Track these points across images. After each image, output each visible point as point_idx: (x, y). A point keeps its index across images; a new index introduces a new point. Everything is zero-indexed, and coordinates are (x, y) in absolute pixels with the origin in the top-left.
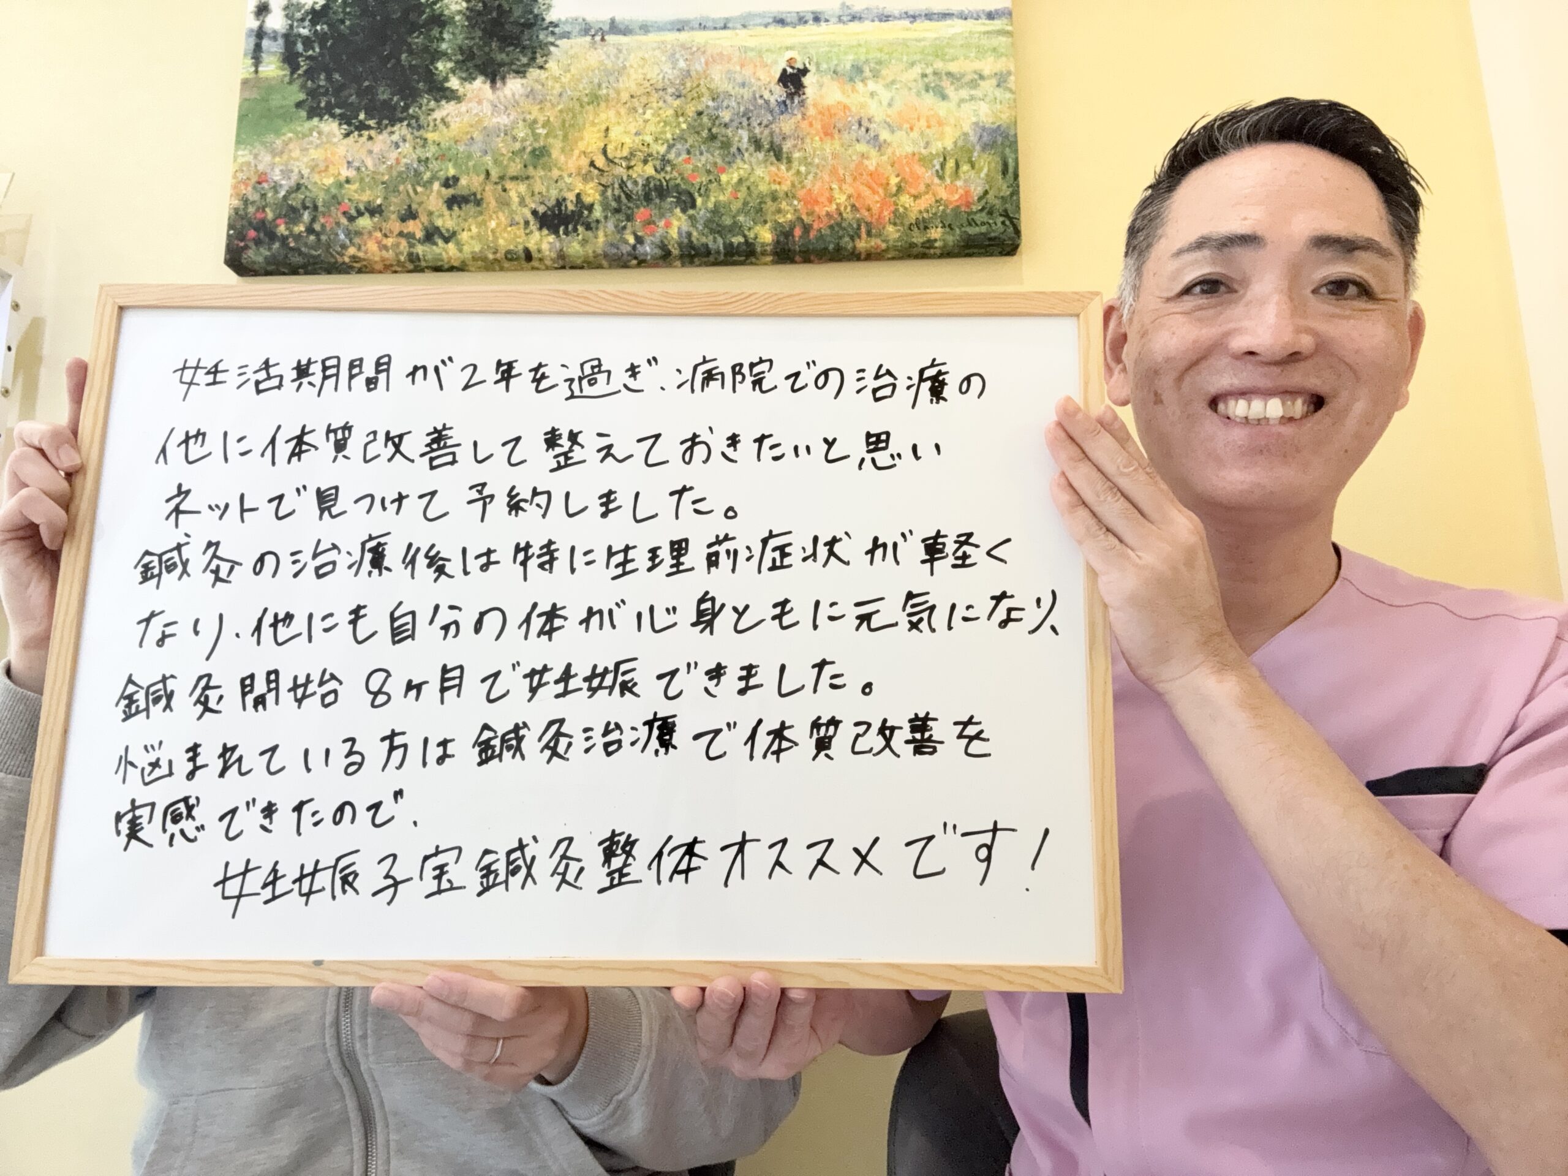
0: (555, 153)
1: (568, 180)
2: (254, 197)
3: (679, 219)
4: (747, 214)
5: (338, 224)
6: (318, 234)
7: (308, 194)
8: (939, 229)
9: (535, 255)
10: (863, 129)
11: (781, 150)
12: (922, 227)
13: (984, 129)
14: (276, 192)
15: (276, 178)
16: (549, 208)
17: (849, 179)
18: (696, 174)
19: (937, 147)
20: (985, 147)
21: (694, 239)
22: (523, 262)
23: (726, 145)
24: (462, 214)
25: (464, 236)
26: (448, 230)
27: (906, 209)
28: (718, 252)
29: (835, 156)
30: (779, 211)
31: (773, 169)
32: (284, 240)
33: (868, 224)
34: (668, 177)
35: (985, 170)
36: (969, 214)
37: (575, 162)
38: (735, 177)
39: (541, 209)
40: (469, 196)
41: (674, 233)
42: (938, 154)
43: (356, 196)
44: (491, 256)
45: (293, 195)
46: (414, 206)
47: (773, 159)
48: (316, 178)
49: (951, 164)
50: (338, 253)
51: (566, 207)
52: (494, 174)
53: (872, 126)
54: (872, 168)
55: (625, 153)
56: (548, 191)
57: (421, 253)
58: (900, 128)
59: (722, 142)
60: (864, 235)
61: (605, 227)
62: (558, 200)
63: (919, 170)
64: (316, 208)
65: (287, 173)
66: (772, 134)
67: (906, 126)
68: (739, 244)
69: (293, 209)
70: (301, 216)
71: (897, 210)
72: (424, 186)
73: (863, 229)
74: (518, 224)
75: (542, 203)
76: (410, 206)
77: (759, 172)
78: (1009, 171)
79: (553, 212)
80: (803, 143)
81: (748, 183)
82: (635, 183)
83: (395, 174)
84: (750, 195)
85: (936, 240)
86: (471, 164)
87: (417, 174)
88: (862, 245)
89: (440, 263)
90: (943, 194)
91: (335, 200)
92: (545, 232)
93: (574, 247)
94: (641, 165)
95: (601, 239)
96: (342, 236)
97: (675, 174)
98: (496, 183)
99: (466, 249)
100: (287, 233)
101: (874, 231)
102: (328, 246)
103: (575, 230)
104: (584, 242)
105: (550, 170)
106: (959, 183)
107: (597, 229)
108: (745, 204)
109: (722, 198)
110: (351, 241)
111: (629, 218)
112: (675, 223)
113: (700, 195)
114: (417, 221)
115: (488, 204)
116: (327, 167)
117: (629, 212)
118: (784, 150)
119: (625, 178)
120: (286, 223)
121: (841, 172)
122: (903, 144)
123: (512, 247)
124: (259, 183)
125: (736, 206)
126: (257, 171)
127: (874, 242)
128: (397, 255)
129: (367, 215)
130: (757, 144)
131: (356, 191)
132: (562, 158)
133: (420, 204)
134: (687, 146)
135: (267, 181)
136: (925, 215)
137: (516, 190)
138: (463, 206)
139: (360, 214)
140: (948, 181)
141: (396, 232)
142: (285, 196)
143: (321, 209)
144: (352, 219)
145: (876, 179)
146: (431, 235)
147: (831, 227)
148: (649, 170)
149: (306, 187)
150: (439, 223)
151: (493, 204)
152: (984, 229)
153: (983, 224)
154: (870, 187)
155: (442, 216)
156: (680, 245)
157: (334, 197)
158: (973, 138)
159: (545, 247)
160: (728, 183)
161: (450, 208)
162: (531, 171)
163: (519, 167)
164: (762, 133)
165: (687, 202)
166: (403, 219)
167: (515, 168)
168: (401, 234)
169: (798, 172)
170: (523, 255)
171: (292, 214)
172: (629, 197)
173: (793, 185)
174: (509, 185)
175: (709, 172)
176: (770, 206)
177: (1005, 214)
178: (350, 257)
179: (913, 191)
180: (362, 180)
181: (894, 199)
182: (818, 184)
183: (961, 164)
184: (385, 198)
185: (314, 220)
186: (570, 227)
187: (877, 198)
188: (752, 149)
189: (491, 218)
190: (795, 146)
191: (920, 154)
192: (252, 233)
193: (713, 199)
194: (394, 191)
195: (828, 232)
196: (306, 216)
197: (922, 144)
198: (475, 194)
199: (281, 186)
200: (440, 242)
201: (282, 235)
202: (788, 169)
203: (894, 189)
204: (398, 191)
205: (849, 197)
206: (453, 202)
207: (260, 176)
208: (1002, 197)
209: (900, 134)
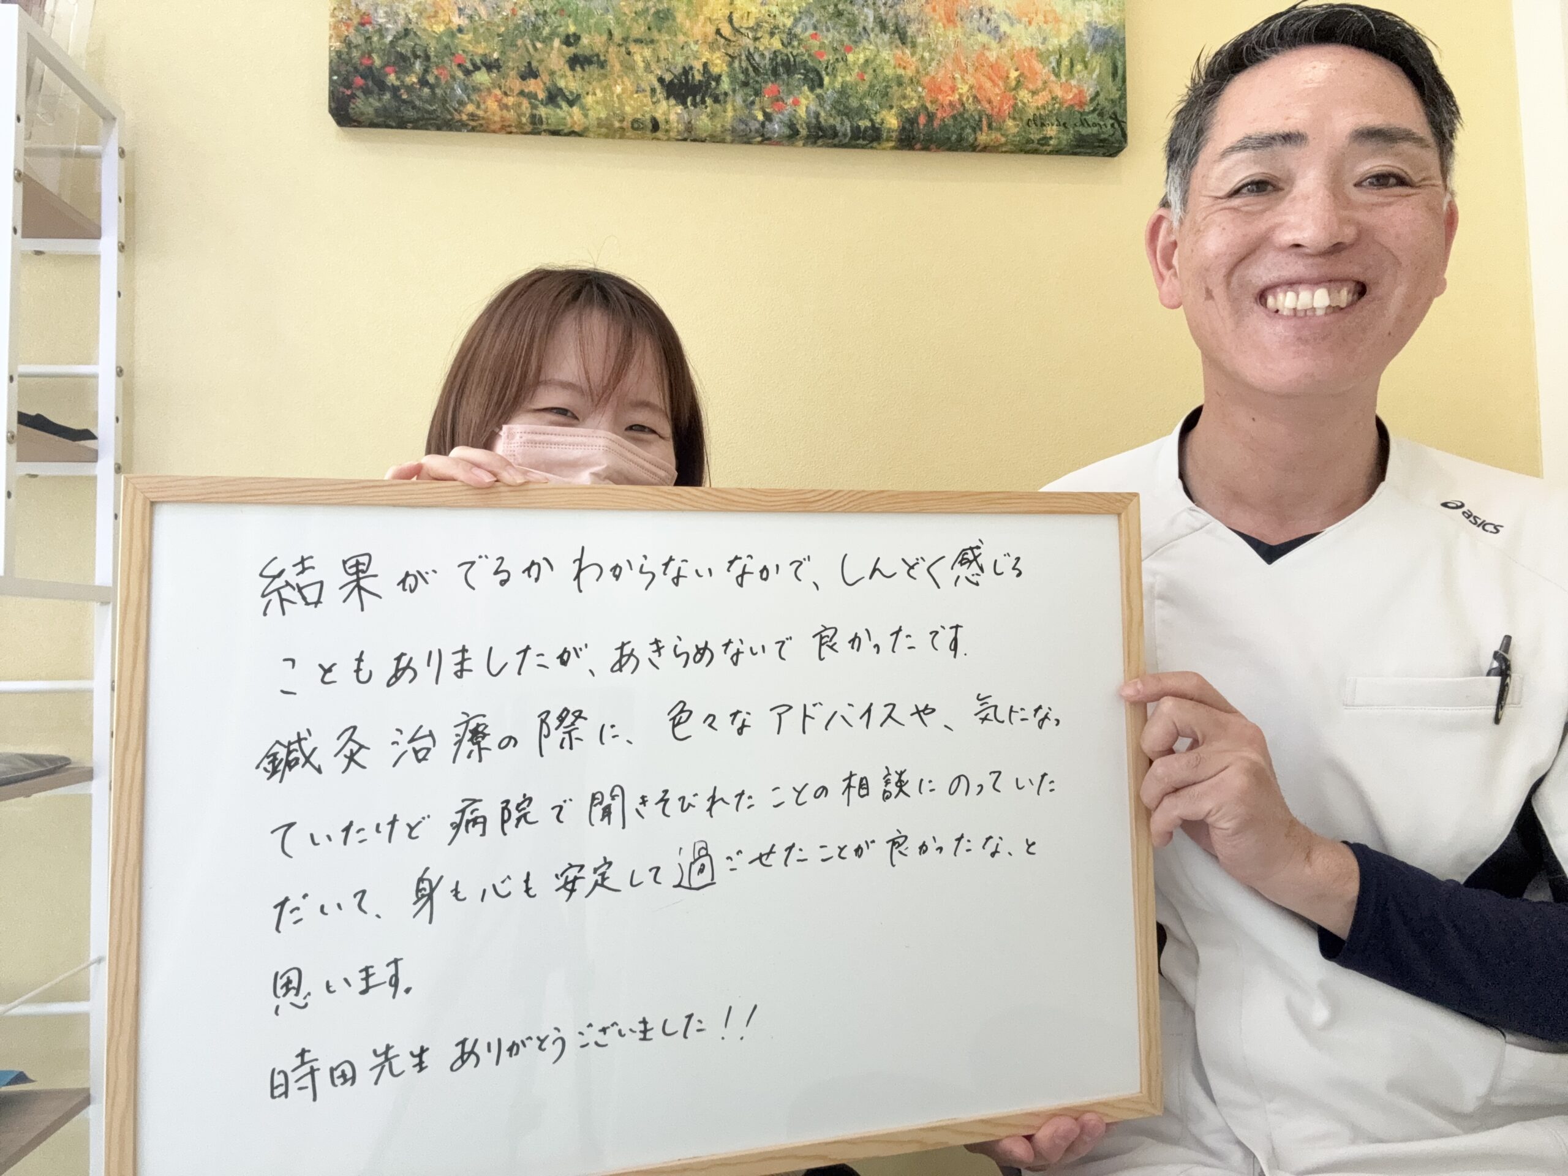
0: (680, 17)
1: (695, 48)
2: (359, 40)
3: (807, 98)
4: (873, 97)
5: (453, 77)
6: (432, 87)
7: (418, 42)
8: (1055, 127)
9: (662, 126)
10: (984, 19)
11: (905, 33)
12: (1039, 123)
13: (1096, 29)
14: (382, 36)
15: (381, 21)
16: (675, 76)
17: (971, 70)
18: (823, 50)
19: (1054, 43)
20: (1098, 48)
21: (822, 120)
22: (648, 133)
23: (852, 23)
24: (586, 76)
25: (589, 100)
26: (572, 93)
27: (1024, 104)
28: (845, 135)
29: (957, 44)
30: (904, 97)
31: (899, 52)
32: (395, 90)
33: (989, 117)
34: (795, 53)
35: (1097, 72)
36: (1081, 114)
37: (700, 29)
38: (862, 58)
39: (668, 77)
40: (592, 56)
41: (802, 112)
42: (1054, 52)
43: (471, 48)
44: (617, 124)
45: (401, 42)
46: (534, 64)
47: (899, 42)
48: (425, 24)
49: (1066, 62)
50: (456, 110)
51: (693, 76)
52: (618, 35)
53: (994, 17)
54: (992, 59)
55: (751, 23)
56: (674, 58)
57: (544, 116)
58: (1020, 22)
59: (849, 20)
60: (985, 128)
61: (734, 101)
62: (684, 68)
63: (1038, 66)
64: (427, 58)
65: (392, 15)
66: (896, 15)
67: (1025, 20)
68: (866, 128)
69: (402, 57)
70: (412, 65)
71: (1016, 104)
72: (543, 42)
73: (985, 122)
74: (644, 91)
75: (668, 70)
76: (529, 63)
77: (885, 54)
78: (1118, 73)
79: (680, 80)
80: (927, 27)
81: (874, 65)
82: (762, 55)
83: (511, 26)
84: (876, 77)
85: (1051, 138)
86: (592, 21)
87: (536, 28)
88: (983, 138)
89: (561, 128)
90: (1059, 92)
91: (448, 50)
92: (672, 101)
93: (703, 121)
94: (767, 36)
95: (730, 114)
96: (459, 91)
97: (802, 50)
98: (620, 45)
99: (591, 113)
100: (397, 83)
101: (994, 124)
102: (444, 101)
103: (703, 102)
104: (713, 116)
105: (676, 35)
106: (1073, 82)
107: (725, 102)
108: (872, 86)
109: (848, 78)
110: (468, 97)
111: (757, 93)
112: (804, 102)
113: (827, 74)
114: (539, 79)
115: (612, 67)
116: (436, 12)
117: (757, 86)
118: (909, 34)
119: (752, 50)
120: (396, 72)
121: (964, 61)
122: (1022, 37)
123: (639, 116)
124: (363, 24)
125: (863, 88)
126: (358, 11)
127: (995, 136)
128: (519, 116)
129: (484, 69)
130: (882, 25)
131: (469, 42)
132: (688, 24)
133: (541, 61)
134: (814, 19)
135: (370, 23)
136: (1042, 112)
137: (641, 55)
138: (586, 67)
139: (477, 68)
140: (1063, 79)
141: (516, 92)
142: (392, 42)
143: (433, 59)
144: (468, 73)
145: (996, 71)
146: (554, 96)
147: (954, 117)
148: (776, 44)
149: (415, 33)
150: (562, 84)
151: (618, 67)
152: (1095, 130)
153: (1095, 125)
154: (990, 79)
155: (564, 76)
156: (808, 125)
157: (447, 47)
158: (1087, 39)
159: (673, 117)
160: (855, 63)
161: (572, 69)
162: (655, 35)
163: (643, 29)
164: (887, 14)
165: (815, 81)
166: (523, 78)
167: (639, 30)
168: (522, 93)
169: (922, 58)
170: (650, 126)
171: (402, 62)
172: (756, 70)
173: (918, 72)
174: (634, 48)
175: (835, 50)
176: (895, 90)
177: (1115, 117)
178: (468, 115)
179: (1031, 87)
180: (475, 30)
181: (1013, 93)
182: (942, 72)
183: (1075, 62)
184: (503, 53)
185: (426, 71)
186: (698, 99)
187: (997, 91)
188: (877, 29)
189: (616, 83)
190: (919, 30)
191: (1038, 48)
192: (359, 81)
193: (840, 79)
194: (511, 46)
195: (951, 122)
196: (418, 66)
197: (1040, 40)
198: (598, 55)
199: (387, 29)
200: (564, 105)
201: (393, 85)
202: (913, 54)
203: (1013, 83)
204: (516, 45)
205: (971, 87)
206: (575, 62)
207: (362, 17)
208: (1112, 100)
209: (1019, 27)
